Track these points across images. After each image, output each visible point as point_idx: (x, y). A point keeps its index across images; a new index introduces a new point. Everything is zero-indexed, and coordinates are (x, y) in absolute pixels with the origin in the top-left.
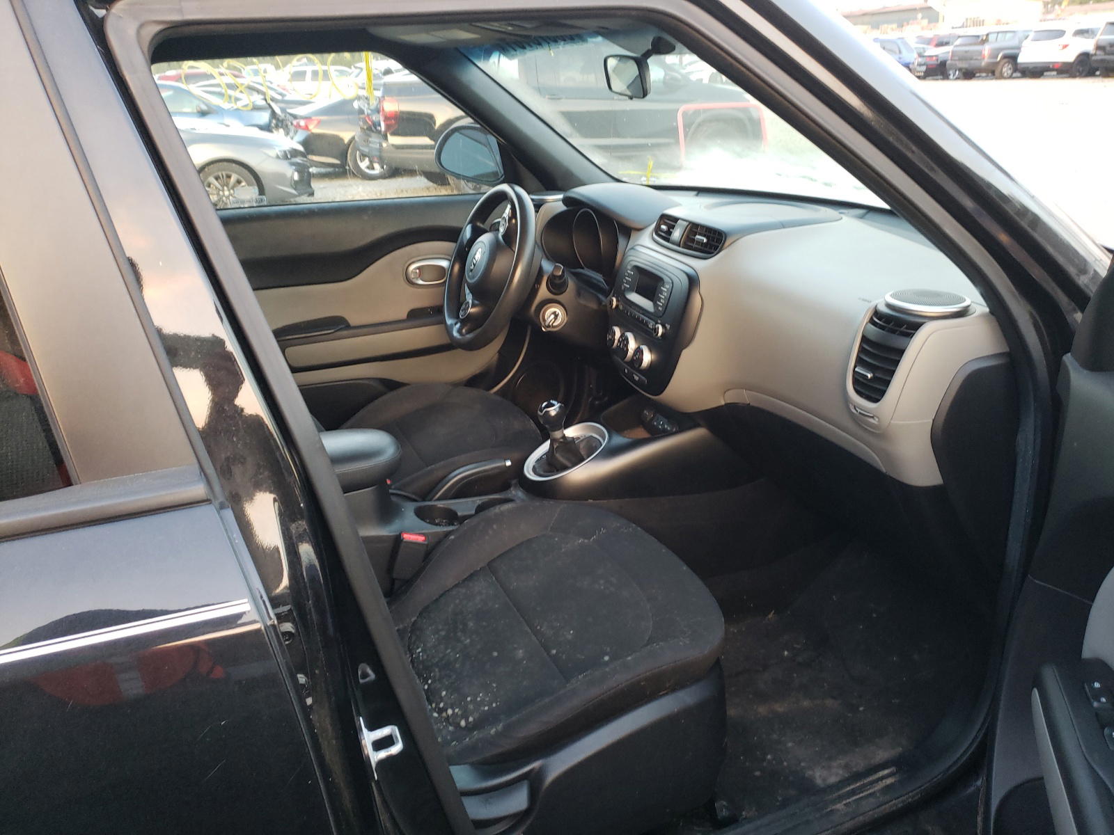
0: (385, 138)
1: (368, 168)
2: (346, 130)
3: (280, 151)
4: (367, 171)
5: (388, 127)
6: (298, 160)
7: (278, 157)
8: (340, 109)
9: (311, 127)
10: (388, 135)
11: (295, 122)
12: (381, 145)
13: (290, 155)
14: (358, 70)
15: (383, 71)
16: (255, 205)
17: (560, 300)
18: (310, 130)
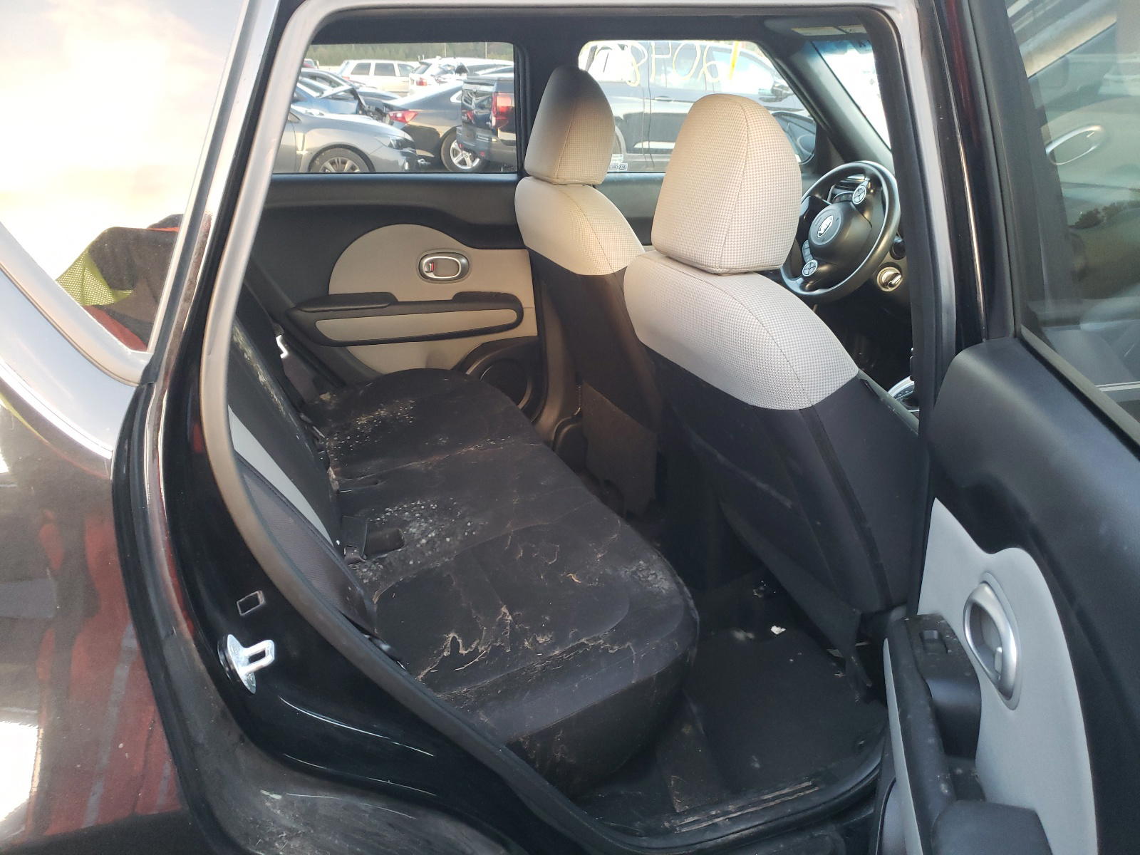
0: (496, 134)
1: (460, 163)
2: (443, 125)
3: (393, 140)
4: (459, 166)
5: (498, 123)
6: (408, 150)
7: (391, 146)
8: (436, 103)
9: (408, 119)
10: (499, 131)
11: (391, 114)
12: (490, 140)
13: (401, 145)
14: (424, 66)
15: (456, 67)
16: (618, 171)
17: (899, 264)
18: (406, 122)
